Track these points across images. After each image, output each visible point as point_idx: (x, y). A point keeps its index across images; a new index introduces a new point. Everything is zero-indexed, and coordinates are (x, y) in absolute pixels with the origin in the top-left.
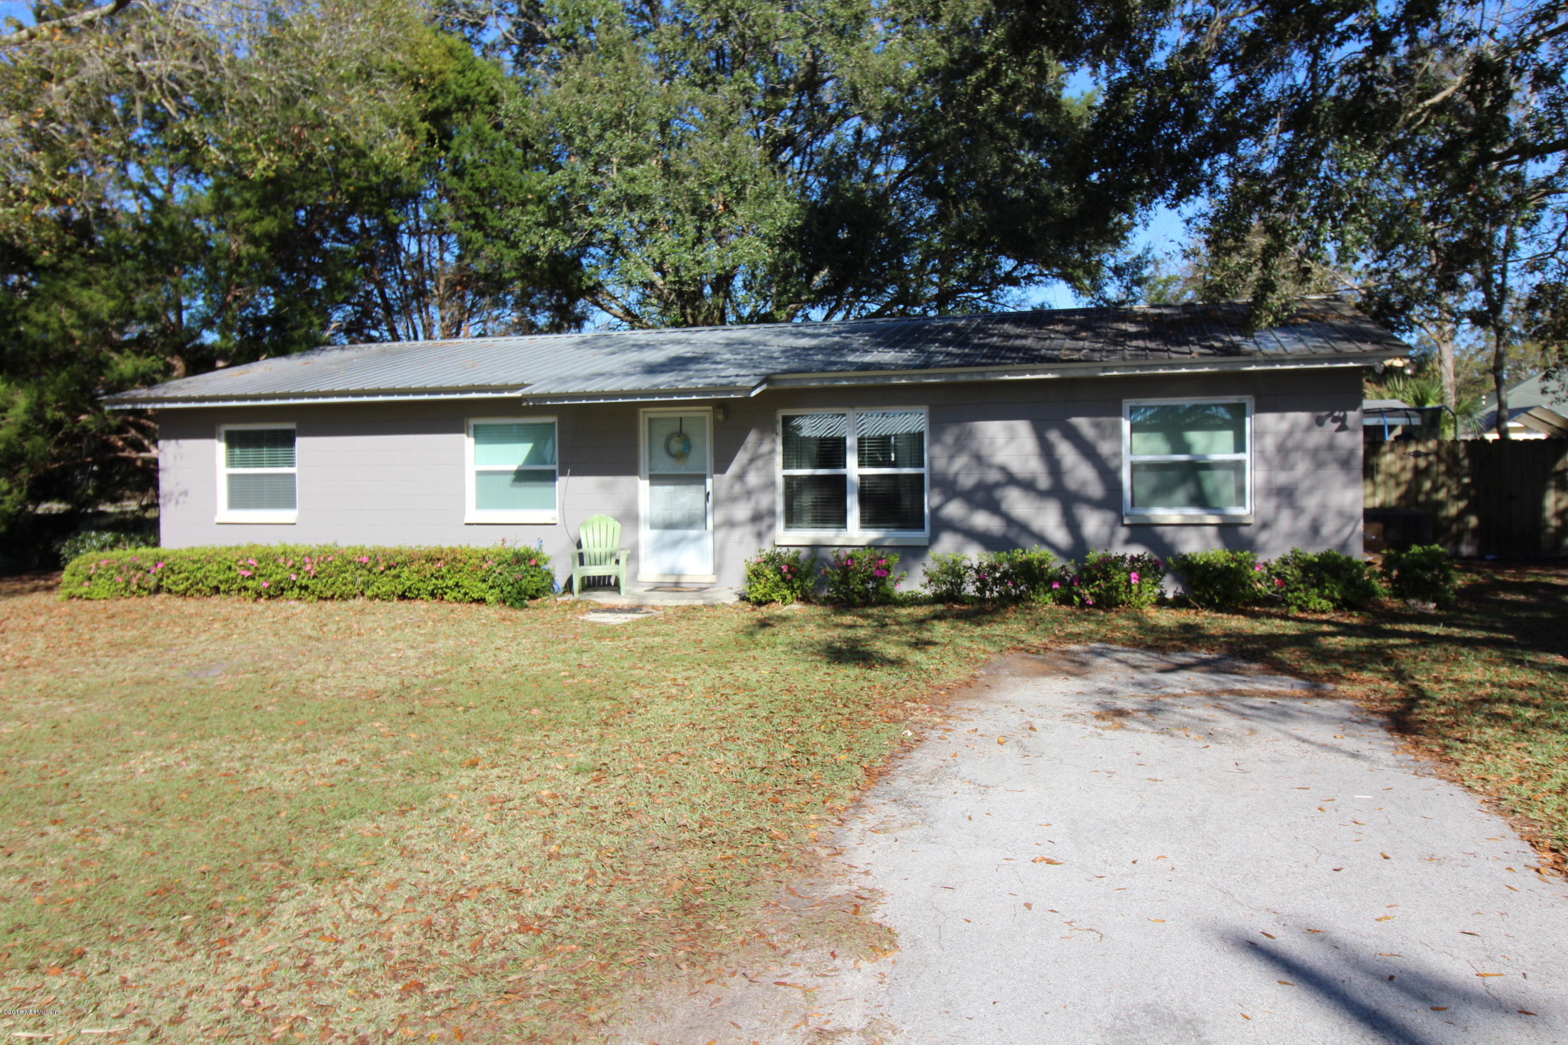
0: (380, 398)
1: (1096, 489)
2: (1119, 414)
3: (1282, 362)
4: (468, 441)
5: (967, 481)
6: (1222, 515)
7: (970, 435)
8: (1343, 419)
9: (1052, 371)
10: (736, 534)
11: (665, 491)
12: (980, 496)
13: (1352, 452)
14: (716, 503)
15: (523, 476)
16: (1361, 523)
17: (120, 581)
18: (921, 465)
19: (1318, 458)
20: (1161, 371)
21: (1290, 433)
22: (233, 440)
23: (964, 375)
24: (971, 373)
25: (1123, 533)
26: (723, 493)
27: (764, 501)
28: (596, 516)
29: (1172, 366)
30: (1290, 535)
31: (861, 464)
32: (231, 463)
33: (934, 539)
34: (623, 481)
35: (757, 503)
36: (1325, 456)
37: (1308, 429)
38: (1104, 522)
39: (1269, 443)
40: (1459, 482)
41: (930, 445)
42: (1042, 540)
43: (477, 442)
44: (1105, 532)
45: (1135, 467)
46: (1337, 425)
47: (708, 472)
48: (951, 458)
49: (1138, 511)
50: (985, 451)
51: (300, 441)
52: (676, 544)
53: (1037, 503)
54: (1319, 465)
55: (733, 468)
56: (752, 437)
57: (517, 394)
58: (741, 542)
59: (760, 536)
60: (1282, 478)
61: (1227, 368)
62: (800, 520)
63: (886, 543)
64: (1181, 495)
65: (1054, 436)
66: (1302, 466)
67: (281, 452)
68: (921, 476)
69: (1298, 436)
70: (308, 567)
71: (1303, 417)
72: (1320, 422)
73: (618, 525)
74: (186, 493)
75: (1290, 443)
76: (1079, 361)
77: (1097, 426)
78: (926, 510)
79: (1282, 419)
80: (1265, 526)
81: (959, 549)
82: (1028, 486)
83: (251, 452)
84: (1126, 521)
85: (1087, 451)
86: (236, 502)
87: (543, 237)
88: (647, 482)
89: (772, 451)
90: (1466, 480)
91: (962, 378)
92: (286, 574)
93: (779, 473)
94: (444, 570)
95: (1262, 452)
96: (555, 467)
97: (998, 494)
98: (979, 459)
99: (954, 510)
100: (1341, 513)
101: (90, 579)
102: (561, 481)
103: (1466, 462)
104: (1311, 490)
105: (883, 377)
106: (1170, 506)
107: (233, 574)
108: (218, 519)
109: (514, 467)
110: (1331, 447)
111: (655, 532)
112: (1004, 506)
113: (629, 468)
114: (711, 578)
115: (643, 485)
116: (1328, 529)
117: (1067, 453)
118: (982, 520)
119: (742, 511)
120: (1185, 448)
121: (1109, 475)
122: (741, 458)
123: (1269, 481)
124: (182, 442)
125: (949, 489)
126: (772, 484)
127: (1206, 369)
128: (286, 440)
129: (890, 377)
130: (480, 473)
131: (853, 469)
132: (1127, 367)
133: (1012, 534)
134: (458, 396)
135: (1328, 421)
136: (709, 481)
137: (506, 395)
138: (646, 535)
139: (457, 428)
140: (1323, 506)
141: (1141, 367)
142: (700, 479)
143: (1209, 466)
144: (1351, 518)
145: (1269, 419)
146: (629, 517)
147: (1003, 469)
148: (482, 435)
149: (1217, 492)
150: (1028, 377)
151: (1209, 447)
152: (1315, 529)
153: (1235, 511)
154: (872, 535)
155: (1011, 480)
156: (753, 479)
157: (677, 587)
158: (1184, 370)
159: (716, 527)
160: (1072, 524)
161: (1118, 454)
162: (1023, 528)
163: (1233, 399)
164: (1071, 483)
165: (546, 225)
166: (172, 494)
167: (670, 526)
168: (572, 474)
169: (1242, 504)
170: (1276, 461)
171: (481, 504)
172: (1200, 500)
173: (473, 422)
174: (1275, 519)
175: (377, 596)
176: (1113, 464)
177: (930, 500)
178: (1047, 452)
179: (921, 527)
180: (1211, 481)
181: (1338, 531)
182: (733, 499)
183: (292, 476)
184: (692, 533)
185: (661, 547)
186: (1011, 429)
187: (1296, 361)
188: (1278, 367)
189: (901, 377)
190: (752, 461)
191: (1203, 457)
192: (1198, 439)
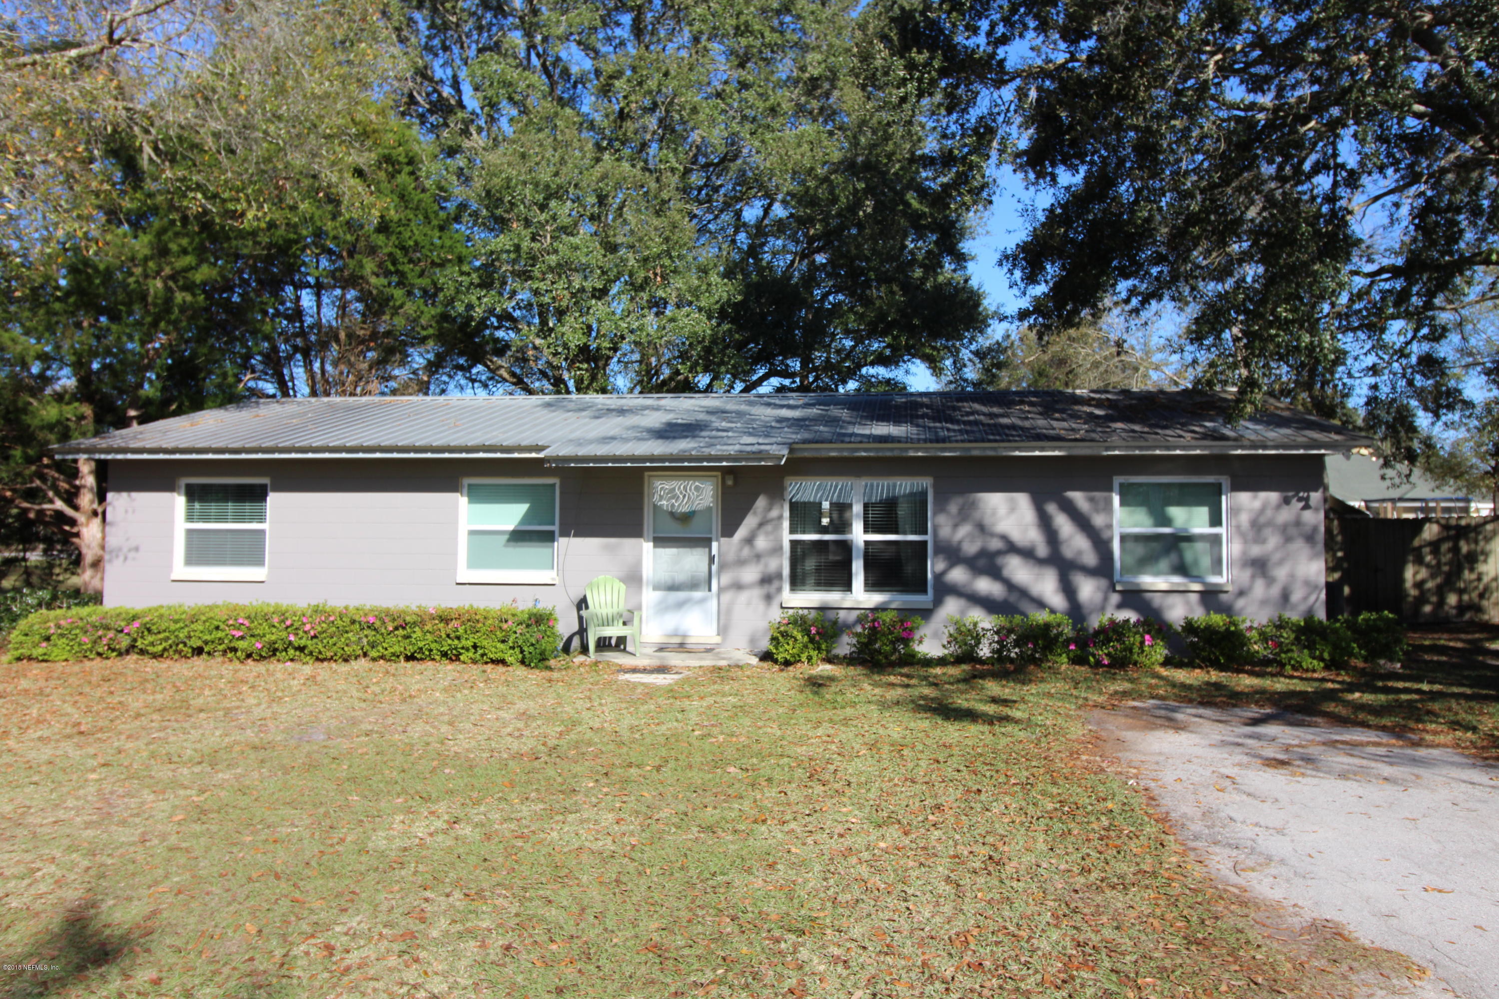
0: (378, 455)
1: (1090, 558)
2: (1110, 489)
3: (1265, 447)
4: (461, 501)
5: (971, 548)
6: (1204, 583)
7: (973, 505)
8: (1307, 499)
9: (1059, 448)
10: (744, 596)
11: (669, 553)
12: (982, 562)
13: (1315, 529)
14: (722, 568)
15: (518, 536)
16: (1324, 592)
17: (87, 641)
18: (925, 532)
19: (1287, 533)
20: (1158, 452)
21: (1262, 510)
22: (194, 494)
23: (978, 450)
24: (985, 449)
25: (1115, 598)
26: (731, 556)
27: (772, 565)
28: (601, 577)
29: (1168, 448)
30: (1264, 602)
31: (866, 531)
32: (190, 518)
33: (938, 602)
34: (628, 544)
35: (766, 565)
36: (1293, 531)
37: (1278, 507)
38: (1098, 588)
39: (1244, 519)
40: (1334, 555)
41: (935, 514)
42: (1041, 604)
43: (470, 502)
44: (1099, 597)
45: (1124, 538)
46: (1301, 504)
47: (714, 536)
48: (956, 526)
49: (1128, 578)
50: (987, 521)
51: (273, 498)
52: (680, 605)
53: (1036, 570)
54: (1288, 539)
55: (742, 532)
56: (761, 502)
57: (541, 455)
58: (749, 604)
59: (768, 598)
60: (1256, 551)
61: (1216, 451)
62: (803, 583)
63: (893, 606)
64: (1164, 564)
65: (1052, 508)
66: (1273, 541)
67: (248, 507)
68: (925, 543)
69: (1269, 513)
70: (308, 627)
71: (1273, 496)
72: (1287, 501)
73: (623, 587)
74: (137, 549)
75: (1262, 520)
76: (1076, 440)
77: (1091, 500)
78: (930, 575)
79: (1255, 497)
80: (1241, 593)
81: (963, 613)
82: (1027, 554)
83: (213, 508)
84: (1118, 588)
85: (1082, 522)
86: (194, 557)
87: (479, 299)
88: (651, 544)
89: (780, 517)
90: (1340, 554)
91: (975, 453)
92: (284, 634)
93: (787, 537)
94: (461, 630)
95: (1238, 527)
96: (556, 528)
97: (1000, 561)
98: (982, 528)
99: (958, 575)
100: (1307, 583)
101: (48, 639)
102: (562, 542)
103: (1339, 538)
104: (1281, 562)
105: (901, 449)
106: (1157, 574)
107: (220, 634)
108: (174, 576)
109: (511, 527)
110: (1298, 523)
111: (659, 594)
112: (1006, 573)
113: (635, 531)
114: (717, 639)
115: (647, 546)
116: (1297, 596)
117: (1063, 524)
118: (985, 585)
119: (751, 574)
120: (1166, 521)
121: (1101, 545)
122: (750, 522)
123: (1244, 553)
124: (135, 495)
125: (953, 555)
126: (778, 549)
127: (1198, 452)
128: (257, 495)
129: (907, 449)
130: (472, 533)
131: (858, 535)
132: (1127, 448)
133: (1013, 598)
134: (464, 455)
135: (1294, 501)
136: (715, 545)
137: (516, 455)
138: (650, 597)
139: (453, 487)
140: (1292, 576)
141: (1140, 448)
142: (706, 542)
143: (1190, 539)
144: (1316, 587)
145: (1244, 498)
146: (633, 579)
147: (1004, 538)
148: (477, 495)
149: (1196, 562)
150: (1037, 453)
151: (1189, 520)
152: (1285, 596)
153: (1214, 579)
154: (876, 599)
155: (1012, 548)
156: (761, 543)
157: (682, 647)
158: (1178, 452)
159: (721, 590)
160: (1068, 590)
161: (1110, 526)
162: (1023, 593)
163: (1210, 479)
164: (1068, 552)
165: (481, 286)
166: (120, 549)
167: (673, 587)
168: (575, 536)
169: (1220, 573)
170: (1250, 535)
171: (473, 564)
172: (1181, 569)
173: (466, 481)
174: (1250, 588)
175: (382, 657)
176: (1105, 535)
177: (934, 566)
178: (1045, 523)
179: (924, 591)
180: (1190, 552)
181: (1305, 598)
182: (741, 563)
183: (263, 532)
184: (697, 595)
185: (663, 608)
186: (1013, 502)
187: (1276, 447)
188: (1260, 452)
189: (918, 450)
190: (761, 525)
191: (1186, 530)
192: (1178, 514)
